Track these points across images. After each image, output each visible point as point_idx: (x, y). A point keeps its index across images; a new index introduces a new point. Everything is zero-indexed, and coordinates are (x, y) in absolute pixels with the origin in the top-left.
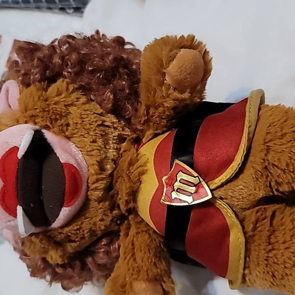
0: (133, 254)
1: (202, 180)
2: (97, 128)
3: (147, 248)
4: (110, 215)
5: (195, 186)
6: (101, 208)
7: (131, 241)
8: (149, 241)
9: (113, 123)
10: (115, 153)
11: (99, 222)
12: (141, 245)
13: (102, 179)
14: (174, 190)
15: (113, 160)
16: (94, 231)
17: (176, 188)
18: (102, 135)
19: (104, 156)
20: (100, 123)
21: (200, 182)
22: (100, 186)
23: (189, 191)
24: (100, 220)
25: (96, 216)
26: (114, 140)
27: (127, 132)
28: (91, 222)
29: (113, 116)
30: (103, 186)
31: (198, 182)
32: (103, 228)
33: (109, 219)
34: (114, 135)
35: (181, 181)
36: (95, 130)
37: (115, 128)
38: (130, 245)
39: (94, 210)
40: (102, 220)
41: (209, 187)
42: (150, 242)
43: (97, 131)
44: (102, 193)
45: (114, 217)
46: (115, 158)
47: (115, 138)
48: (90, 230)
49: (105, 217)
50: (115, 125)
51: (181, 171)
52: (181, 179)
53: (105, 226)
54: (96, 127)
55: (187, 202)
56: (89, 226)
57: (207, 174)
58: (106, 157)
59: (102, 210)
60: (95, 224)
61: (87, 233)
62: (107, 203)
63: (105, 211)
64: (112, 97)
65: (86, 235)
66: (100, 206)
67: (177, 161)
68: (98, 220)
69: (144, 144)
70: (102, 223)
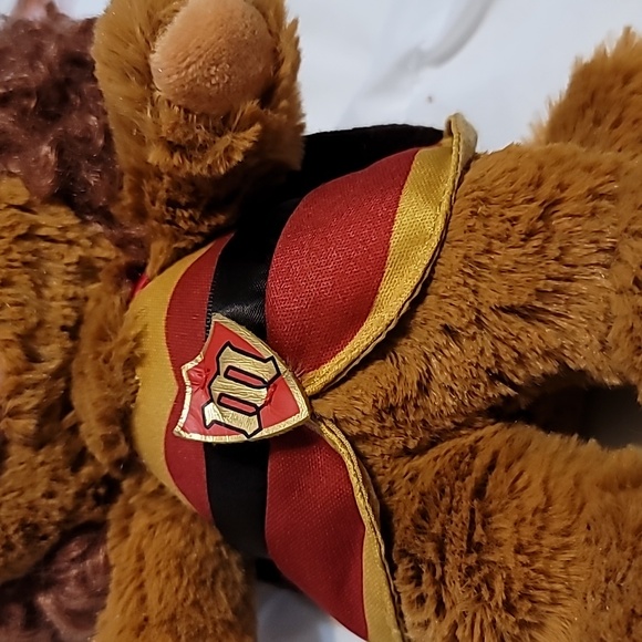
0: (141, 586)
1: (282, 368)
2: (14, 247)
3: (173, 563)
4: (71, 478)
5: (267, 385)
6: (43, 464)
7: (135, 548)
8: (182, 543)
9: (65, 229)
10: (68, 311)
11: (44, 501)
12: (160, 556)
13: (35, 386)
14: (212, 400)
15: (63, 328)
16: (36, 527)
17: (216, 394)
18: (26, 264)
19: (34, 320)
20: (21, 230)
21: (279, 374)
22: (27, 403)
23: (251, 400)
24: (43, 496)
25: (33, 486)
26: (68, 273)
27: (106, 250)
28: (21, 500)
29: (63, 210)
30: (35, 402)
31: (272, 375)
32: (56, 516)
33: (71, 492)
34: (66, 260)
35: (231, 373)
36: (9, 251)
37: (70, 243)
38: (134, 559)
39: (25, 469)
40: (50, 495)
41: (302, 389)
42: (186, 546)
43: (15, 255)
44: (35, 421)
45: (86, 486)
46: (70, 323)
47: (71, 269)
48: (23, 525)
49: (56, 487)
50: (71, 235)
51: (228, 344)
52: (230, 368)
53: (62, 509)
54: (10, 243)
55: (244, 432)
56: (19, 514)
57: (299, 352)
58: (40, 324)
59: (47, 468)
60: (32, 507)
61: (16, 531)
62: (59, 448)
63: (54, 470)
64: (52, 157)
65: (15, 538)
66: (40, 458)
67: (217, 318)
68: (39, 494)
69: (150, 280)
70: (51, 501)
